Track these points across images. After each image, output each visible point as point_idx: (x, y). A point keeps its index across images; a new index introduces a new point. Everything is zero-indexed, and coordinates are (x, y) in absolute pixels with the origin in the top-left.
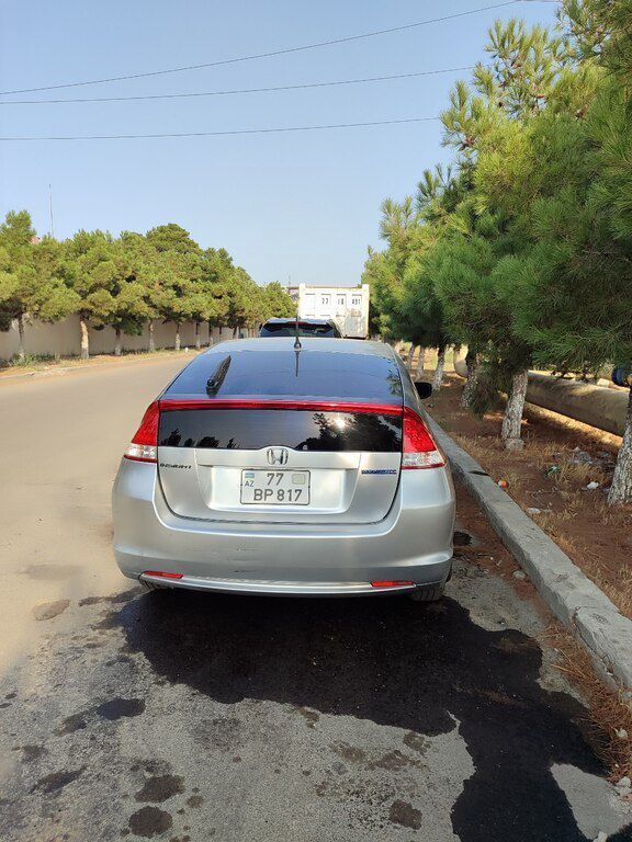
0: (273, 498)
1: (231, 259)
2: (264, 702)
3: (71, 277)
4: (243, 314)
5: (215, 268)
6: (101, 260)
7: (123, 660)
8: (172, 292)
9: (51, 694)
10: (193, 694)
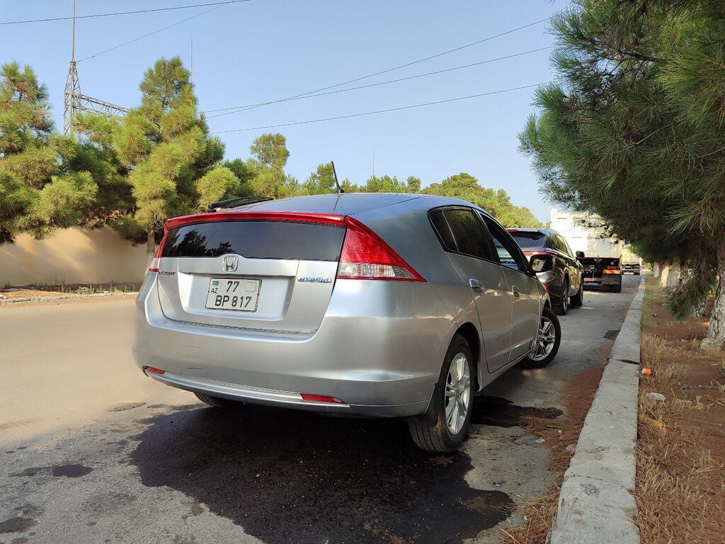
0: (228, 305)
2: (175, 492)
7: (122, 443)
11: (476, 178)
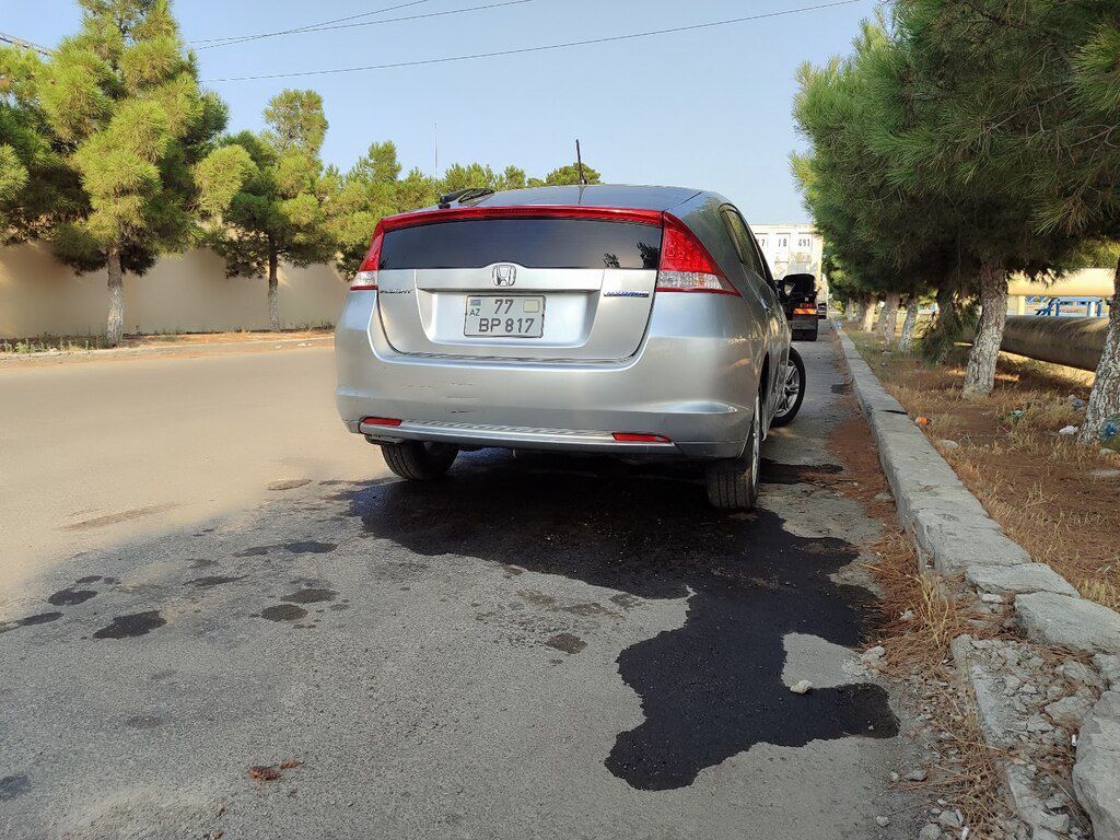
0: (500, 329)
2: (467, 558)
7: (336, 520)
11: (597, 172)
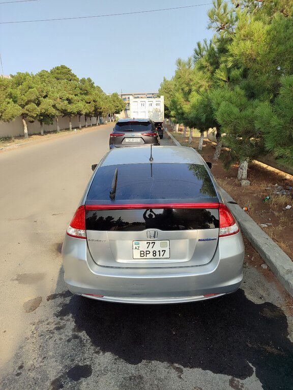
0: (150, 256)
1: (93, 83)
2: (153, 362)
3: (15, 97)
4: (101, 110)
5: (86, 88)
6: (30, 88)
7: (76, 337)
8: (66, 102)
9: (42, 364)
10: (116, 359)
11: (70, 69)
